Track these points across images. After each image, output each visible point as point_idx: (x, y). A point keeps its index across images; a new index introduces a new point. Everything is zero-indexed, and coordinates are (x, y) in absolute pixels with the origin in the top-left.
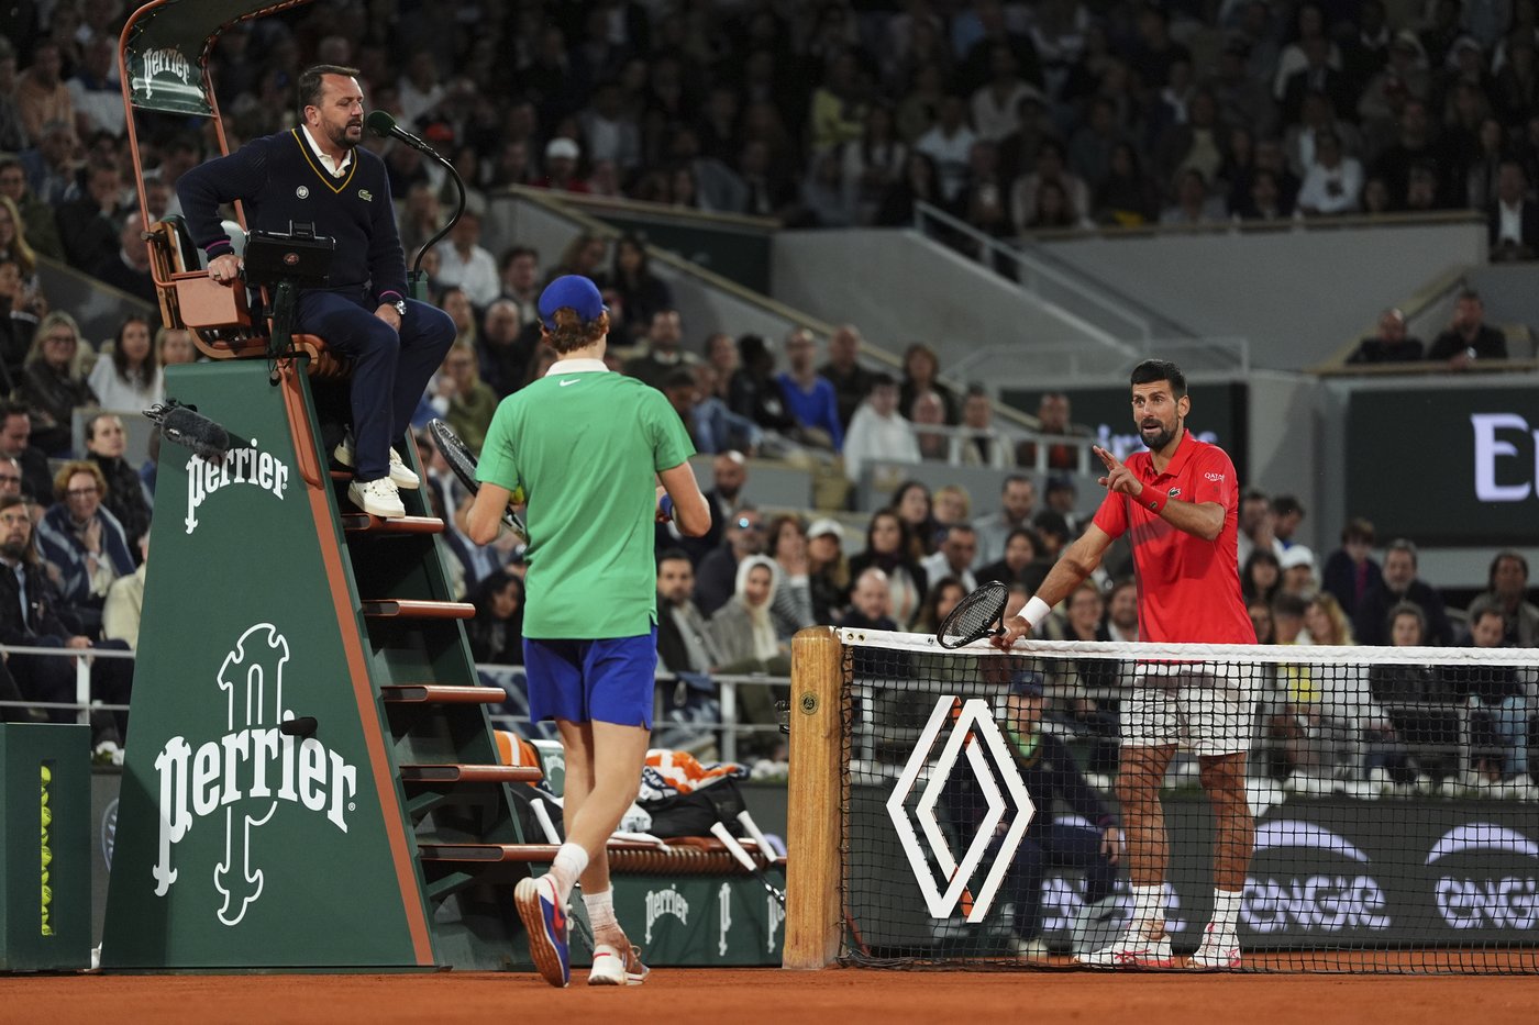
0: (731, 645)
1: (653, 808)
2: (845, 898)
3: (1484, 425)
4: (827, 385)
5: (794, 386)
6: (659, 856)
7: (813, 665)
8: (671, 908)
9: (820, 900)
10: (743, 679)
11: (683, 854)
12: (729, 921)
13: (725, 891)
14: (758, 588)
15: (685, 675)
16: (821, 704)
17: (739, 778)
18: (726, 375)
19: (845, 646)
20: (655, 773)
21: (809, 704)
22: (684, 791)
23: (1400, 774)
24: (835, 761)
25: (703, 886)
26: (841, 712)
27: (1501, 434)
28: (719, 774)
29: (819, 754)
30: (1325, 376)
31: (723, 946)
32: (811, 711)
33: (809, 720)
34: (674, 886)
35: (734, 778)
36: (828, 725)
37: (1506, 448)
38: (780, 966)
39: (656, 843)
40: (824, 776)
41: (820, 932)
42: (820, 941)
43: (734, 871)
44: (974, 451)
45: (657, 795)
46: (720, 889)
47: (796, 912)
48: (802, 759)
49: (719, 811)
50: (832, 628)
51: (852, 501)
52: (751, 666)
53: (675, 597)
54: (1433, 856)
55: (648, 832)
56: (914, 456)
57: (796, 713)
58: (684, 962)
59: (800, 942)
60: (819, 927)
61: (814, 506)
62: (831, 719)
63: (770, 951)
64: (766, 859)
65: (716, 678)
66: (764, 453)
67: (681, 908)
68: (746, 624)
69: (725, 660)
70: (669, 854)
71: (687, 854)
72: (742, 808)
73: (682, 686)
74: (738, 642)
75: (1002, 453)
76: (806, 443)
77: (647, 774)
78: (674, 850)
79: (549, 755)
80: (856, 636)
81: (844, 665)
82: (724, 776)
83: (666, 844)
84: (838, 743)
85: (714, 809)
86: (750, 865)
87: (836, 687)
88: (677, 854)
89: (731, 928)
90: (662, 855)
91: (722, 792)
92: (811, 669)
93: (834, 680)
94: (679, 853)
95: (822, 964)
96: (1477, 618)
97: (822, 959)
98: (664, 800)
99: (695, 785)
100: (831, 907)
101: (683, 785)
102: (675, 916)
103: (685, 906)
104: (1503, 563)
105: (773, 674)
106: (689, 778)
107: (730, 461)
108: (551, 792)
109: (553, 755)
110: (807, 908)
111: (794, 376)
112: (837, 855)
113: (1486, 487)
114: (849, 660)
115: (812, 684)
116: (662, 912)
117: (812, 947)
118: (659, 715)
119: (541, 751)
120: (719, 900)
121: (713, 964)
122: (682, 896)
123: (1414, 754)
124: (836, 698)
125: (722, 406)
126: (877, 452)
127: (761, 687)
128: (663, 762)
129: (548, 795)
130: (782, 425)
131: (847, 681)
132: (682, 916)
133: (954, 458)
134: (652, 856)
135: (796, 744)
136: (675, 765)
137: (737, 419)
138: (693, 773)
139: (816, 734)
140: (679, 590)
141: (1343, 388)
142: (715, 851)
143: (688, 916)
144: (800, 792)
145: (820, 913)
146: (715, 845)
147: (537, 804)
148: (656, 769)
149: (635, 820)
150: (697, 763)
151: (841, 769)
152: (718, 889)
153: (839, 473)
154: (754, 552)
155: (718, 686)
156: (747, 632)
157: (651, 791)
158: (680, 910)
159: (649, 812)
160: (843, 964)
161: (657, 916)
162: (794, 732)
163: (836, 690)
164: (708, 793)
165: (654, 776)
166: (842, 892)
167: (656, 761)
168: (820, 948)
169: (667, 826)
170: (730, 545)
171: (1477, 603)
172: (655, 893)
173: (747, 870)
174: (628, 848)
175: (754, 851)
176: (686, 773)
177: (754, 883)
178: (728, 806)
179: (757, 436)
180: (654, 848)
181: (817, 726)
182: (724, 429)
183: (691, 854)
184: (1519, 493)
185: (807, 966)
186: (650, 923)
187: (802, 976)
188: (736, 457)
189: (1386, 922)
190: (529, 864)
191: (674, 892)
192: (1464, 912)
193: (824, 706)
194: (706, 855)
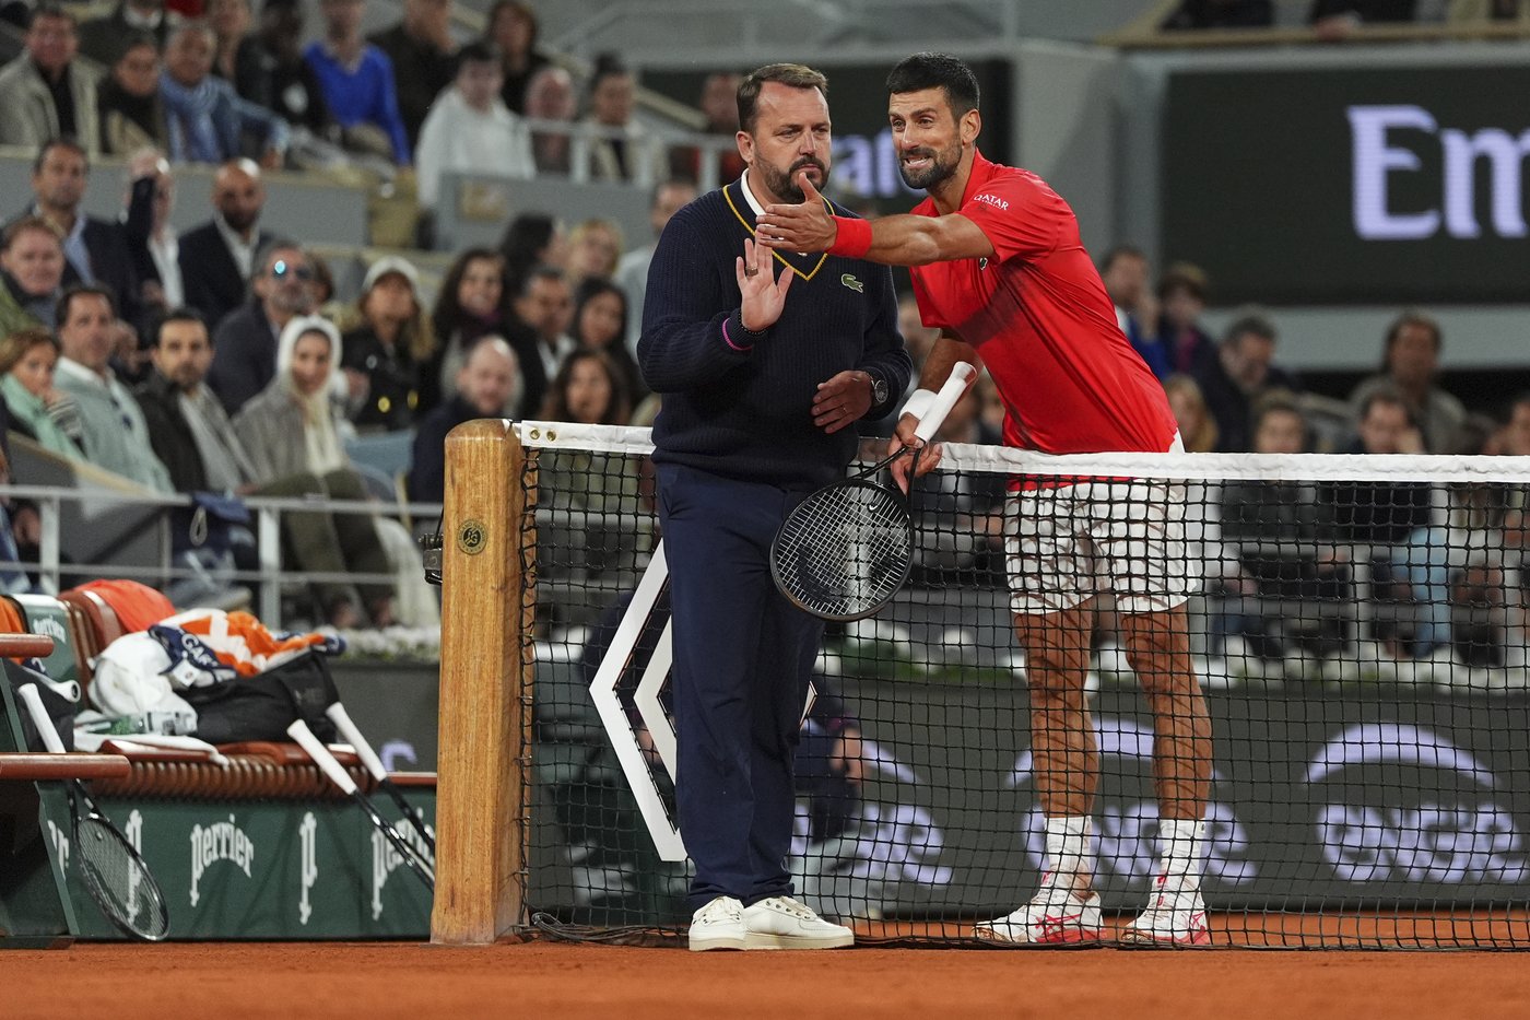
0: (271, 455)
1: (202, 698)
2: (526, 836)
3: (1369, 124)
4: (383, 60)
5: (332, 62)
6: (211, 772)
7: (478, 479)
8: (228, 851)
9: (488, 838)
10: (293, 504)
11: (247, 769)
12: (314, 871)
13: (309, 824)
14: (309, 367)
15: (206, 498)
16: (491, 539)
17: (329, 653)
18: (233, 44)
19: (527, 449)
20: (201, 644)
21: (472, 537)
22: (246, 672)
23: (1265, 649)
24: (512, 626)
25: (276, 818)
26: (521, 551)
27: (1396, 137)
28: (298, 647)
29: (487, 614)
30: (1129, 48)
31: (306, 909)
32: (475, 550)
33: (472, 562)
34: (232, 818)
35: (320, 652)
36: (502, 571)
37: (1403, 159)
38: (427, 938)
39: (207, 752)
40: (495, 649)
41: (488, 887)
42: (488, 901)
43: (323, 795)
44: (606, 157)
45: (205, 679)
46: (302, 821)
47: (452, 855)
48: (460, 622)
49: (299, 702)
50: (506, 422)
51: (424, 237)
52: (301, 484)
53: (181, 377)
54: (1317, 771)
55: (192, 735)
56: (526, 168)
57: (453, 553)
58: (249, 933)
59: (458, 900)
60: (488, 880)
61: (370, 243)
62: (506, 561)
63: (376, 916)
64: (370, 776)
65: (251, 502)
66: (291, 163)
67: (243, 851)
68: (293, 420)
69: (265, 475)
70: (226, 769)
71: (253, 768)
72: (333, 698)
73: (201, 515)
74: (281, 451)
75: (648, 163)
76: (351, 146)
77: (190, 646)
78: (234, 761)
79: (40, 618)
80: (543, 433)
81: (525, 479)
82: (306, 650)
83: (221, 753)
84: (516, 598)
85: (292, 699)
86: (348, 785)
87: (513, 512)
88: (237, 769)
89: (316, 882)
90: (216, 769)
91: (304, 674)
92: (476, 485)
93: (510, 500)
94: (241, 766)
95: (491, 937)
96: (1365, 411)
97: (492, 928)
98: (217, 687)
99: (262, 663)
100: (505, 849)
101: (244, 664)
102: (234, 863)
103: (250, 847)
104: (1406, 332)
105: (336, 495)
106: (254, 654)
107: (242, 174)
108: (44, 673)
109: (46, 617)
110: (468, 850)
111: (331, 49)
112: (515, 769)
113: (1372, 218)
114: (533, 470)
115: (477, 508)
116: (215, 857)
117: (476, 910)
118: (166, 558)
119: (28, 611)
120: (300, 838)
121: (290, 937)
122: (245, 833)
123: (1279, 618)
124: (513, 528)
125: (228, 89)
126: (462, 162)
127: (317, 516)
128: (213, 629)
129: (46, 680)
130: (314, 119)
131: (529, 503)
132: (245, 863)
133: (580, 171)
134: (201, 772)
135: (452, 599)
136: (231, 632)
137: (256, 111)
138: (259, 645)
139: (483, 585)
140: (188, 367)
141: (1155, 67)
142: (295, 764)
143: (252, 863)
144: (459, 672)
145: (488, 859)
146: (294, 755)
147: (29, 692)
148: (203, 638)
149: (173, 717)
150: (265, 630)
151: (520, 638)
152: (300, 821)
153: (406, 194)
154: (302, 312)
155: (254, 515)
156: (296, 435)
157: (197, 673)
158: (242, 854)
159: (193, 705)
160: (526, 938)
161: (207, 863)
162: (449, 582)
163: (514, 518)
164: (284, 677)
165: (201, 650)
166: (522, 826)
167: (203, 626)
168: (489, 911)
169: (223, 726)
170: (259, 301)
171: (1365, 390)
172: (203, 829)
173: (343, 792)
174: (166, 760)
175: (352, 763)
176: (249, 645)
177: (352, 813)
178: (312, 695)
179: (285, 137)
180: (203, 760)
181: (485, 571)
182: (235, 127)
183: (258, 769)
184: (1418, 226)
185: (468, 939)
186: (197, 874)
187: (460, 954)
188: (249, 167)
189: (1248, 871)
190: (36, 783)
191: (232, 828)
192: (1360, 856)
193: (496, 542)
194: (281, 769)
